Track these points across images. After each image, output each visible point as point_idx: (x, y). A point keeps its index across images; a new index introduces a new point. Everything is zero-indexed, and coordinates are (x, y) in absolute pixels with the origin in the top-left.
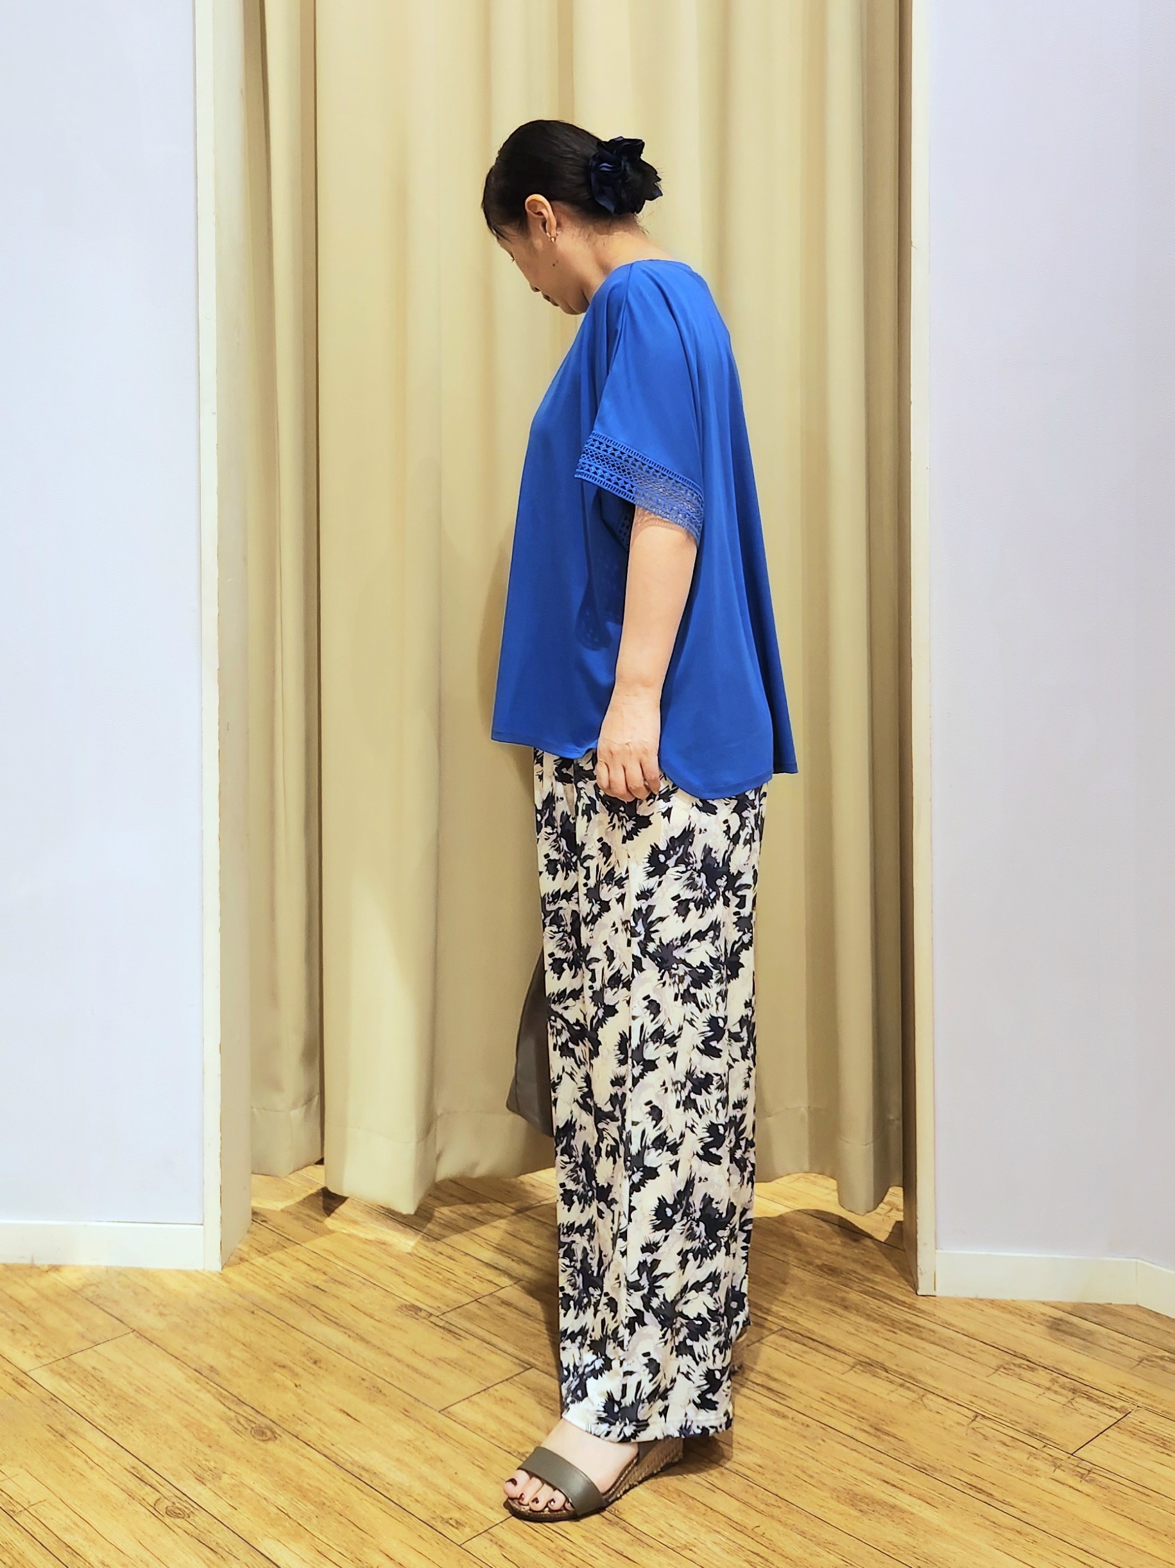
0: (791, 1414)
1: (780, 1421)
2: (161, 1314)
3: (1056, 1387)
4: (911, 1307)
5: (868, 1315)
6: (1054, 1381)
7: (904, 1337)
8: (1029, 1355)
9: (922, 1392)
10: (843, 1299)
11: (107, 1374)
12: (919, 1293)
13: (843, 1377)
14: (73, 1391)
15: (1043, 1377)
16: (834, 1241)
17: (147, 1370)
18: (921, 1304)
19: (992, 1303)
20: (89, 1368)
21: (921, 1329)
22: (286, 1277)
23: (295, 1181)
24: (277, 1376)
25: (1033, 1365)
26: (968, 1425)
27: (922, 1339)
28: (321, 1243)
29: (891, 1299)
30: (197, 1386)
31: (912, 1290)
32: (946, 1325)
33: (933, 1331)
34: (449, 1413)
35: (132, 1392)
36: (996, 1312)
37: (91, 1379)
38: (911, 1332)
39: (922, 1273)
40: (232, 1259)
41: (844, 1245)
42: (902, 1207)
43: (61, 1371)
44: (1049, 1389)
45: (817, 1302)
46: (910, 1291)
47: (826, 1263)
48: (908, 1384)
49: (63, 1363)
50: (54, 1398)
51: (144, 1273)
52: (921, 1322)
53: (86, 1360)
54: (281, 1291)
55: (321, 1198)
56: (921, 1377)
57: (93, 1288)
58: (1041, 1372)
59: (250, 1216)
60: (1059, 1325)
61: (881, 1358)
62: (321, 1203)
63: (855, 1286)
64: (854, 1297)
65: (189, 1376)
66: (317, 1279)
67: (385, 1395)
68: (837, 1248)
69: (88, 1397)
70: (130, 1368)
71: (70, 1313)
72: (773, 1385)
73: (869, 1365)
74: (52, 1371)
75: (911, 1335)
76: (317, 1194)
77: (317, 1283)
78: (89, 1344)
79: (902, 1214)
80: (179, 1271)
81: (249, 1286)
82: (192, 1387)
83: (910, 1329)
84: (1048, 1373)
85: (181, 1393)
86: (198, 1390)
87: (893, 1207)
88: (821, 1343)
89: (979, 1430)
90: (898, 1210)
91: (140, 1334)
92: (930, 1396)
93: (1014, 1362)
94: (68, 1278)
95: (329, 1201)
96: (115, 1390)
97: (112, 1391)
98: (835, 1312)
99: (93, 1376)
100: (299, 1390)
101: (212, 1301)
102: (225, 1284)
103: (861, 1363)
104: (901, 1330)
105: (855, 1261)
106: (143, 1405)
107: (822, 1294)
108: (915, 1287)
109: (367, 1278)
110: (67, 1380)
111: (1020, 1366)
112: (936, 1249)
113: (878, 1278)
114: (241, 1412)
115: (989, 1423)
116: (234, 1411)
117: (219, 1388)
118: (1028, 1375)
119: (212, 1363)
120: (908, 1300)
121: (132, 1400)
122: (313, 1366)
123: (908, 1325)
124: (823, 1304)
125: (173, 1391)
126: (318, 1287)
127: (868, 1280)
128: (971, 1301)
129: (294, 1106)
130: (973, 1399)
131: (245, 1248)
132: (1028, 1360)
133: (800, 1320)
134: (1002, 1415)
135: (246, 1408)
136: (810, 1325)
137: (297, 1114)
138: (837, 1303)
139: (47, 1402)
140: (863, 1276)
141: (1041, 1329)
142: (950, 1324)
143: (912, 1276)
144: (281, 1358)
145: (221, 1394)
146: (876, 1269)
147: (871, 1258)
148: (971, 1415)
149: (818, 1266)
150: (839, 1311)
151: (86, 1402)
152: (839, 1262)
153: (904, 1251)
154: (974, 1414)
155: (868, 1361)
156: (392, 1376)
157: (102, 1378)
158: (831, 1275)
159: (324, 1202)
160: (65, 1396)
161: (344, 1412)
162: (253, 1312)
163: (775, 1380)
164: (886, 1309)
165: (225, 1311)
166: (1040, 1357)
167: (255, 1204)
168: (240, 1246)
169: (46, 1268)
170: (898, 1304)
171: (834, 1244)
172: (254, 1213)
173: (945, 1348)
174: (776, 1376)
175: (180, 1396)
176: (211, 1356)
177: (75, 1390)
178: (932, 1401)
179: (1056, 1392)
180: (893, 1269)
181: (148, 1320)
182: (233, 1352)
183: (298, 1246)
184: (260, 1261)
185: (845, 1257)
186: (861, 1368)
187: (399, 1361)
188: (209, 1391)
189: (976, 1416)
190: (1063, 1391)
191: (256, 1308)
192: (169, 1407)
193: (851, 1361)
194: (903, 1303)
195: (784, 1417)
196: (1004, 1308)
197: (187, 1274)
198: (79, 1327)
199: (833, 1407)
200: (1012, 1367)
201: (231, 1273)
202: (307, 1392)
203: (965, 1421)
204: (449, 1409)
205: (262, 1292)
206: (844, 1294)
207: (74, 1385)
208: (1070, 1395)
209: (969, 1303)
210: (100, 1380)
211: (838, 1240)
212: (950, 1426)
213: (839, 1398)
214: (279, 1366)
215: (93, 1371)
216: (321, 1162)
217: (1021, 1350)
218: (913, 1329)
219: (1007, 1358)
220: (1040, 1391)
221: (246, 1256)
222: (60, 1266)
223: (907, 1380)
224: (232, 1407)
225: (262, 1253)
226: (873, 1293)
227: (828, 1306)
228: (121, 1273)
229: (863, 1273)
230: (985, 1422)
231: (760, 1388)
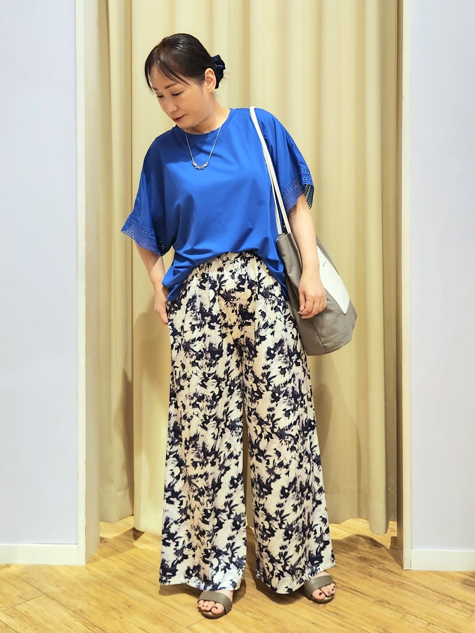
0: (346, 625)
1: (341, 628)
2: (58, 586)
3: (465, 610)
4: (400, 575)
5: (381, 579)
6: (463, 607)
7: (397, 589)
8: (453, 596)
9: (405, 613)
10: (370, 572)
11: (32, 614)
12: (404, 569)
13: (370, 608)
14: (16, 622)
15: (458, 605)
16: (366, 546)
17: (50, 612)
18: (405, 574)
19: (437, 573)
20: (23, 612)
21: (405, 585)
22: (116, 567)
23: (120, 524)
24: (112, 613)
25: (454, 600)
26: (426, 627)
27: (406, 590)
28: (131, 552)
29: (391, 572)
30: (74, 619)
31: (400, 567)
32: (416, 583)
33: (410, 586)
34: (191, 628)
35: (42, 622)
36: (437, 577)
37: (24, 617)
38: (400, 586)
39: (405, 560)
40: (90, 559)
41: (370, 548)
42: (396, 530)
43: (10, 613)
44: (461, 611)
45: (359, 574)
46: (399, 568)
47: (362, 556)
48: (399, 610)
49: (11, 610)
50: (7, 626)
51: (49, 567)
52: (405, 582)
53: (22, 608)
54: (113, 574)
55: (132, 531)
56: (405, 607)
57: (26, 574)
58: (458, 603)
59: (99, 540)
60: (466, 582)
61: (387, 598)
62: (132, 534)
63: (375, 567)
64: (375, 571)
65: (70, 614)
66: (131, 568)
67: (161, 621)
68: (368, 550)
69: (23, 625)
70: (43, 611)
71: (14, 586)
72: (338, 612)
73: (381, 602)
74: (6, 613)
75: (400, 588)
76: (131, 530)
77: (131, 570)
78: (23, 601)
79: (396, 533)
80: (66, 566)
81: (99, 572)
82: (72, 619)
83: (399, 585)
84: (461, 604)
85: (67, 622)
86: (75, 621)
87: (392, 530)
88: (361, 593)
89: (431, 630)
90: (394, 531)
91: (47, 595)
92: (408, 615)
93: (447, 599)
94: (14, 570)
95: (136, 534)
96: (36, 622)
97: (34, 622)
98: (366, 578)
99: (25, 616)
100: (122, 620)
101: (81, 579)
102: (87, 572)
103: (378, 601)
104: (395, 586)
105: (375, 555)
106: (48, 628)
107: (361, 570)
108: (402, 566)
109: (154, 567)
110: (13, 618)
111: (448, 601)
112: (412, 549)
113: (385, 562)
114: (94, 630)
115: (435, 627)
116: (92, 630)
117: (85, 620)
118: (452, 604)
119: (82, 608)
120: (399, 572)
121: (43, 626)
122: (128, 608)
123: (399, 584)
124: (361, 574)
125: (63, 621)
126: (130, 572)
127: (382, 563)
128: (427, 572)
129: (119, 490)
130: (428, 616)
131: (97, 555)
132: (453, 598)
133: (351, 582)
134: (440, 623)
135: (97, 628)
136: (355, 584)
137: (120, 494)
138: (367, 574)
139: (4, 628)
140: (379, 562)
141: (458, 583)
142: (418, 583)
143: (401, 561)
144: (113, 604)
145: (85, 622)
146: (384, 558)
147: (383, 553)
148: (427, 623)
149: (359, 557)
150: (369, 578)
151: (22, 628)
152: (368, 556)
153: (397, 550)
154: (428, 623)
155: (381, 600)
156: (165, 612)
157: (29, 616)
158: (364, 561)
159: (134, 533)
160: (12, 625)
161: (143, 629)
162: (100, 584)
163: (340, 610)
164: (390, 576)
165: (88, 584)
166: (458, 596)
167: (102, 535)
168: (95, 554)
169: (4, 566)
170: (394, 574)
171: (366, 547)
172: (102, 539)
173: (415, 593)
174: (340, 608)
175: (67, 624)
176: (81, 605)
177: (17, 622)
178: (410, 617)
179: (465, 612)
180: (392, 558)
181: (52, 589)
182: (91, 603)
183: (121, 553)
184: (104, 560)
185: (371, 553)
186: (378, 603)
187: (168, 605)
188: (80, 621)
189: (429, 624)
190: (468, 612)
191: (102, 582)
192: (61, 629)
193: (374, 600)
194: (397, 574)
195: (343, 626)
196: (442, 575)
197: (70, 567)
198: (19, 593)
199: (366, 621)
200: (445, 601)
201: (90, 567)
202: (125, 620)
203: (424, 626)
204: (191, 627)
205: (105, 575)
206: (371, 570)
207: (17, 620)
208: (471, 613)
209: (426, 573)
210: (29, 617)
211: (368, 546)
212: (418, 629)
213: (368, 617)
214: (113, 609)
215: (25, 613)
216: (133, 515)
217: (450, 593)
218: (401, 585)
219: (443, 597)
220: (457, 611)
221: (97, 558)
222: (10, 565)
223: (399, 608)
224: (91, 628)
225: (105, 556)
226: (383, 569)
227: (363, 575)
228: (39, 567)
229: (378, 560)
230: (432, 626)
231: (333, 613)
